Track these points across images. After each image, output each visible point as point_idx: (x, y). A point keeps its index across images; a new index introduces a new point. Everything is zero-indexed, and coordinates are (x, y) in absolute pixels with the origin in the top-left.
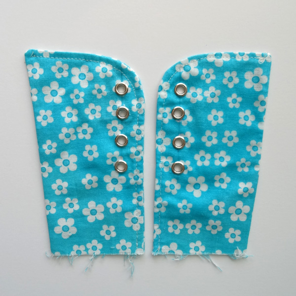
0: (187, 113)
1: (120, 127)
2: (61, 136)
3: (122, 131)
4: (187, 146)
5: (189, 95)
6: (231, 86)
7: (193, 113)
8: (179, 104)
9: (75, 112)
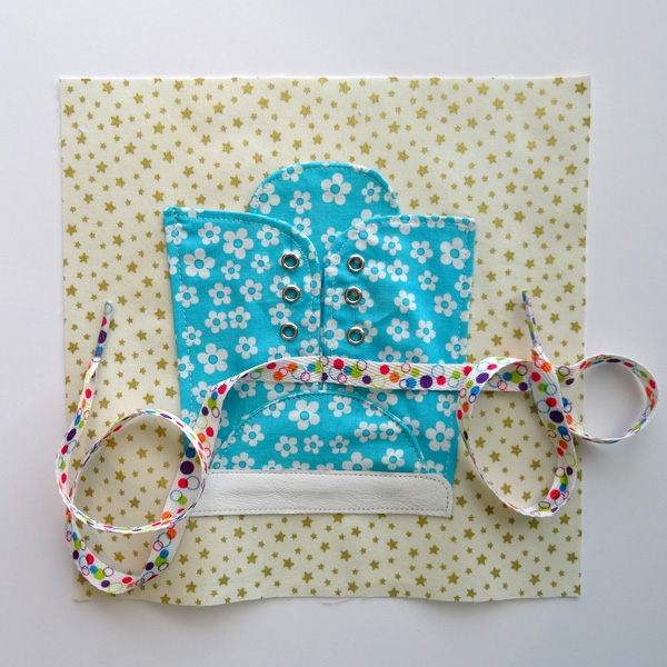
0: (366, 295)
1: (287, 312)
2: (208, 323)
3: (290, 319)
4: (367, 340)
5: (367, 271)
6: (422, 260)
7: (373, 295)
8: (354, 283)
9: (227, 291)
